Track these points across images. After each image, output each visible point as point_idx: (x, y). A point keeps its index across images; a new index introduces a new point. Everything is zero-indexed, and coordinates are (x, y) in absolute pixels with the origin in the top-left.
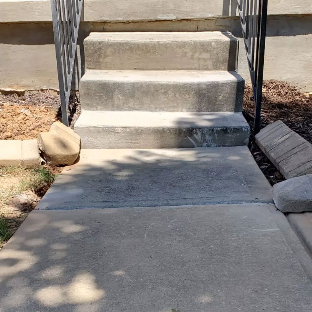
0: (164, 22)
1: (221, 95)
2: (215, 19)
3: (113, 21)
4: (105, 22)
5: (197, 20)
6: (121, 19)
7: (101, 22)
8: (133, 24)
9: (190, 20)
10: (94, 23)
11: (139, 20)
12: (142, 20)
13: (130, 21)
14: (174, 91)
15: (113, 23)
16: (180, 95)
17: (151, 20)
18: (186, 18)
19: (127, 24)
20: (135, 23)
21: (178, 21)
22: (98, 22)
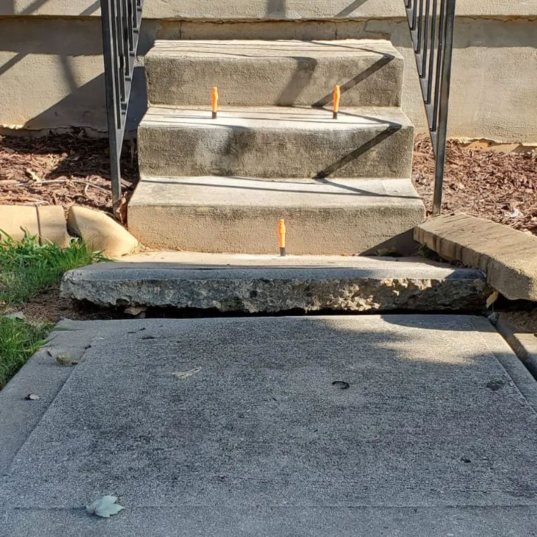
0: (281, 24)
1: (374, 150)
2: (366, 20)
3: (195, 19)
4: (183, 21)
5: (336, 21)
6: (209, 16)
7: (176, 21)
8: (229, 25)
9: (323, 21)
10: (164, 21)
11: (240, 19)
12: (244, 19)
13: (225, 19)
14: (296, 143)
15: (195, 23)
16: (305, 151)
17: (259, 19)
18: (317, 17)
19: (220, 26)
20: (233, 23)
21: (304, 22)
22: (171, 20)
